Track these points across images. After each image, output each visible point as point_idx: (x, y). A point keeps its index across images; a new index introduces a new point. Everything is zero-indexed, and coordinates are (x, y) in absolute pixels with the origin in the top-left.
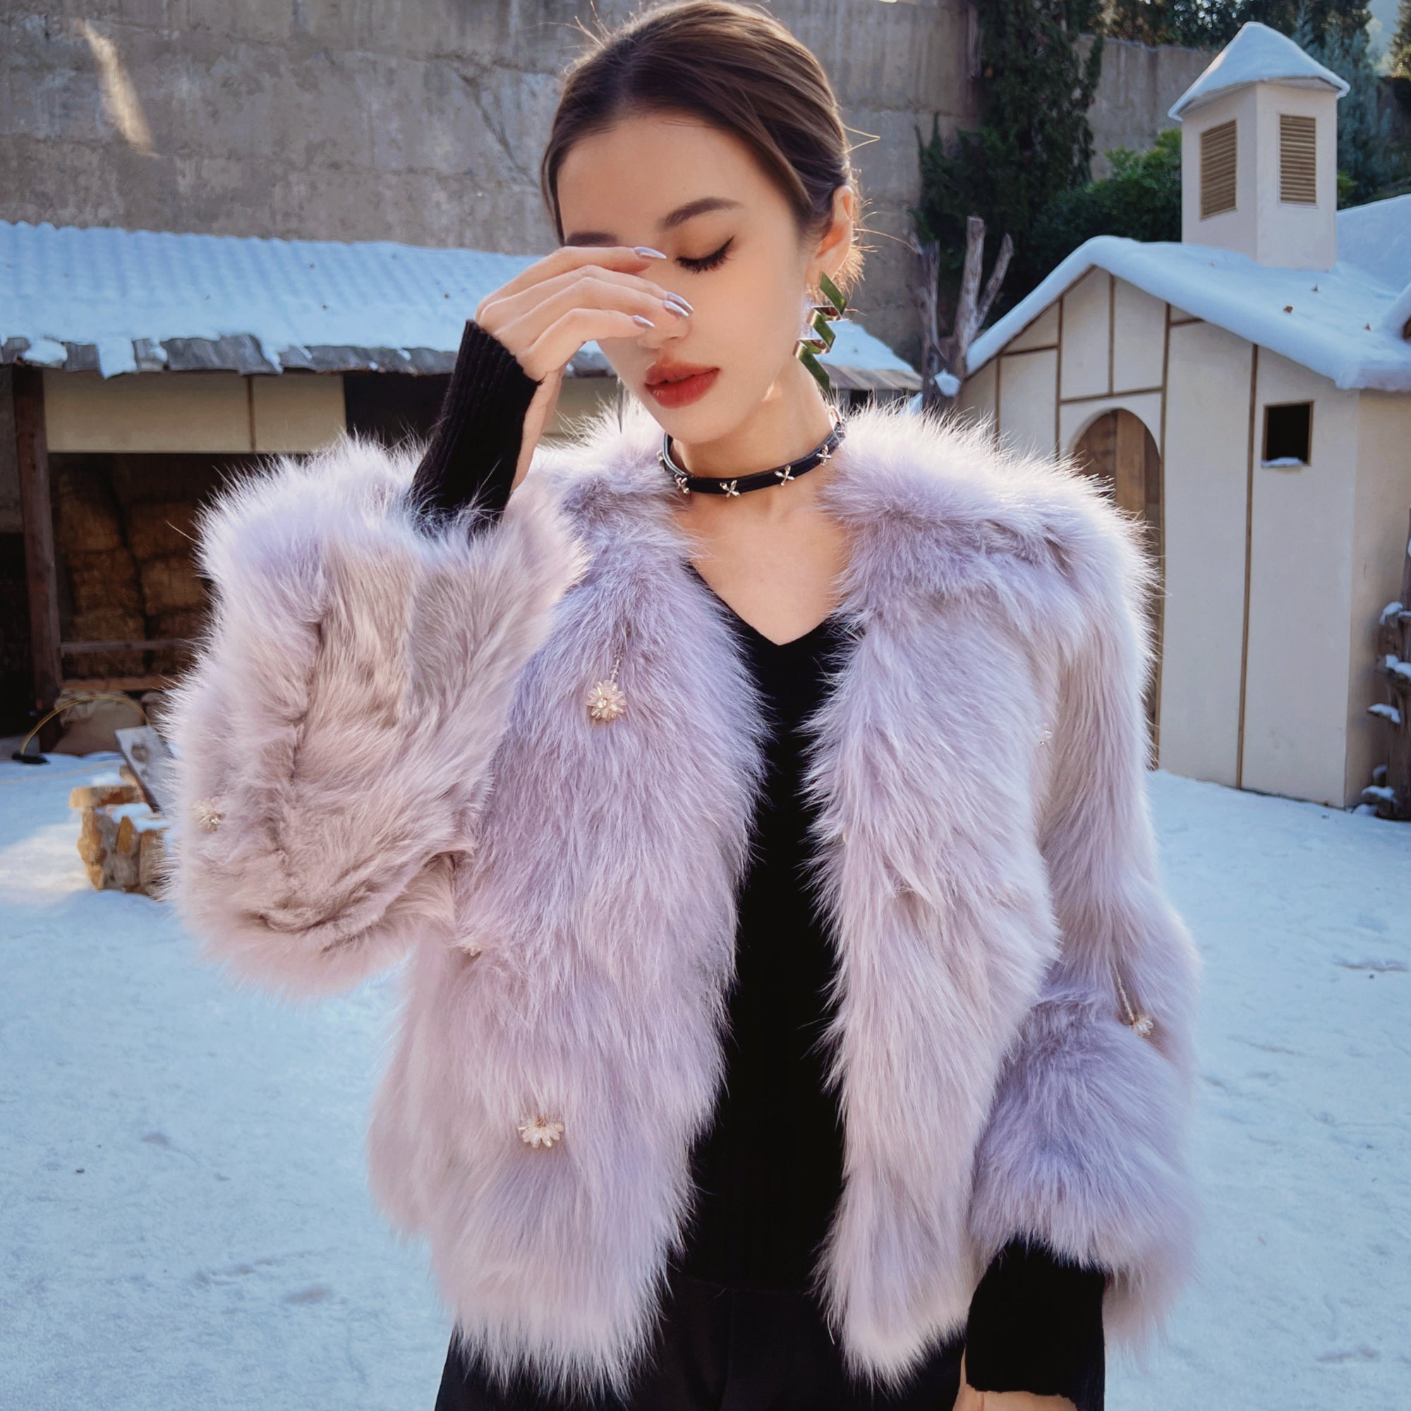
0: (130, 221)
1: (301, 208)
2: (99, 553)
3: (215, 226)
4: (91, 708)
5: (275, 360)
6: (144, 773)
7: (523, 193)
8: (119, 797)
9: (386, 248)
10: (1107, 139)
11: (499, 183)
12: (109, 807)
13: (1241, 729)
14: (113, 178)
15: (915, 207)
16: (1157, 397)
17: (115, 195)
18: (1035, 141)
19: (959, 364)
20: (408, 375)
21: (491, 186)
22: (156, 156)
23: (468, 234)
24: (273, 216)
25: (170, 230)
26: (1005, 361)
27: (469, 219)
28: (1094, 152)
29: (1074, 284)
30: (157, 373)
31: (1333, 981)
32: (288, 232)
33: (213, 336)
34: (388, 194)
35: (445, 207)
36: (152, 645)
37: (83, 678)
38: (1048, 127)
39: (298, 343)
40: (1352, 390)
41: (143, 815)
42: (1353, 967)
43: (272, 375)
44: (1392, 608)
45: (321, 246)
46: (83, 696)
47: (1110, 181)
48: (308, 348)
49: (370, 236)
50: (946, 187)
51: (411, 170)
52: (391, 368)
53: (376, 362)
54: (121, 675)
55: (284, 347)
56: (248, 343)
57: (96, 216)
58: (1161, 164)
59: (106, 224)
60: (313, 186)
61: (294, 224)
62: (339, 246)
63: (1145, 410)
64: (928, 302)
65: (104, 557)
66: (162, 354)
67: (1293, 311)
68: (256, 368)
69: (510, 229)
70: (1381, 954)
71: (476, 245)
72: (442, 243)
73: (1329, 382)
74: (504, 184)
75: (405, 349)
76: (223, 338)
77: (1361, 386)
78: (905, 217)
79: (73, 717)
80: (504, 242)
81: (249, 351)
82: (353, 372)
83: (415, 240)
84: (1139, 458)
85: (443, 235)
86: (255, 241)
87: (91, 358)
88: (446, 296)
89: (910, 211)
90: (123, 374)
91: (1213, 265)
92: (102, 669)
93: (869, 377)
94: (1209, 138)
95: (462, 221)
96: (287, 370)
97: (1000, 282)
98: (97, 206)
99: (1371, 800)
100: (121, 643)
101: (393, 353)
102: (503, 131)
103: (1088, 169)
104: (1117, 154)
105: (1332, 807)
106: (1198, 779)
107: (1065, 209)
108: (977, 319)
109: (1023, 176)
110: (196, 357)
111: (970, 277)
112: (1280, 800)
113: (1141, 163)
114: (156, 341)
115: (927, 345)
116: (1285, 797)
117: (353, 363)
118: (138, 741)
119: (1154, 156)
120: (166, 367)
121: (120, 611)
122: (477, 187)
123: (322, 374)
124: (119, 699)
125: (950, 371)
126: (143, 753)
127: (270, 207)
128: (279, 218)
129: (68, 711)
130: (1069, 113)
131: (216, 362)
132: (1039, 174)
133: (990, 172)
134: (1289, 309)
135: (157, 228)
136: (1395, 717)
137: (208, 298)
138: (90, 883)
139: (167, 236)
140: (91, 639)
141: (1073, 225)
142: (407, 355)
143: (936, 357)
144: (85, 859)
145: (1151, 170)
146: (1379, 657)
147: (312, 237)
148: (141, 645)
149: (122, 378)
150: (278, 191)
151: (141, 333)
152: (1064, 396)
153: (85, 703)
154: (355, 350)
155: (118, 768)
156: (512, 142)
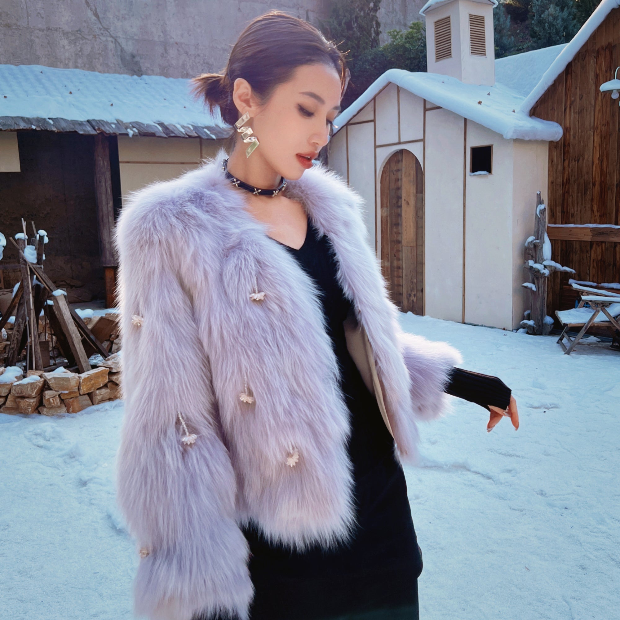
7: (107, 41)
9: (37, 68)
10: (385, 27)
11: (95, 36)
13: (464, 296)
16: (421, 144)
18: (353, 26)
20: (52, 132)
21: (90, 37)
23: (80, 62)
26: (349, 127)
27: (80, 53)
28: (381, 32)
29: (381, 91)
31: (528, 415)
34: (37, 40)
35: (67, 47)
38: (359, 19)
40: (510, 139)
42: (535, 408)
44: (531, 239)
47: (390, 45)
49: (29, 62)
51: (49, 29)
52: (43, 128)
53: (34, 125)
58: (413, 37)
62: (13, 67)
63: (416, 150)
67: (482, 104)
69: (101, 58)
70: (548, 401)
71: (83, 67)
72: (66, 66)
73: (501, 136)
74: (97, 36)
75: (50, 119)
77: (515, 138)
80: (98, 65)
82: (22, 129)
83: (52, 65)
84: (413, 172)
85: (67, 62)
88: (71, 93)
91: (443, 82)
94: (438, 24)
95: (76, 54)
99: (524, 326)
101: (44, 120)
102: (96, 10)
103: (378, 39)
104: (393, 32)
105: (506, 330)
106: (444, 319)
107: (370, 58)
109: (349, 43)
112: (483, 328)
113: (404, 37)
116: (485, 326)
117: (22, 125)
119: (410, 33)
122: (83, 38)
123: (5, 131)
130: (368, 14)
132: (356, 42)
134: (480, 103)
136: (534, 289)
141: (373, 66)
142: (51, 122)
145: (408, 39)
146: (526, 261)
152: (378, 143)
154: (23, 118)
156: (101, 16)
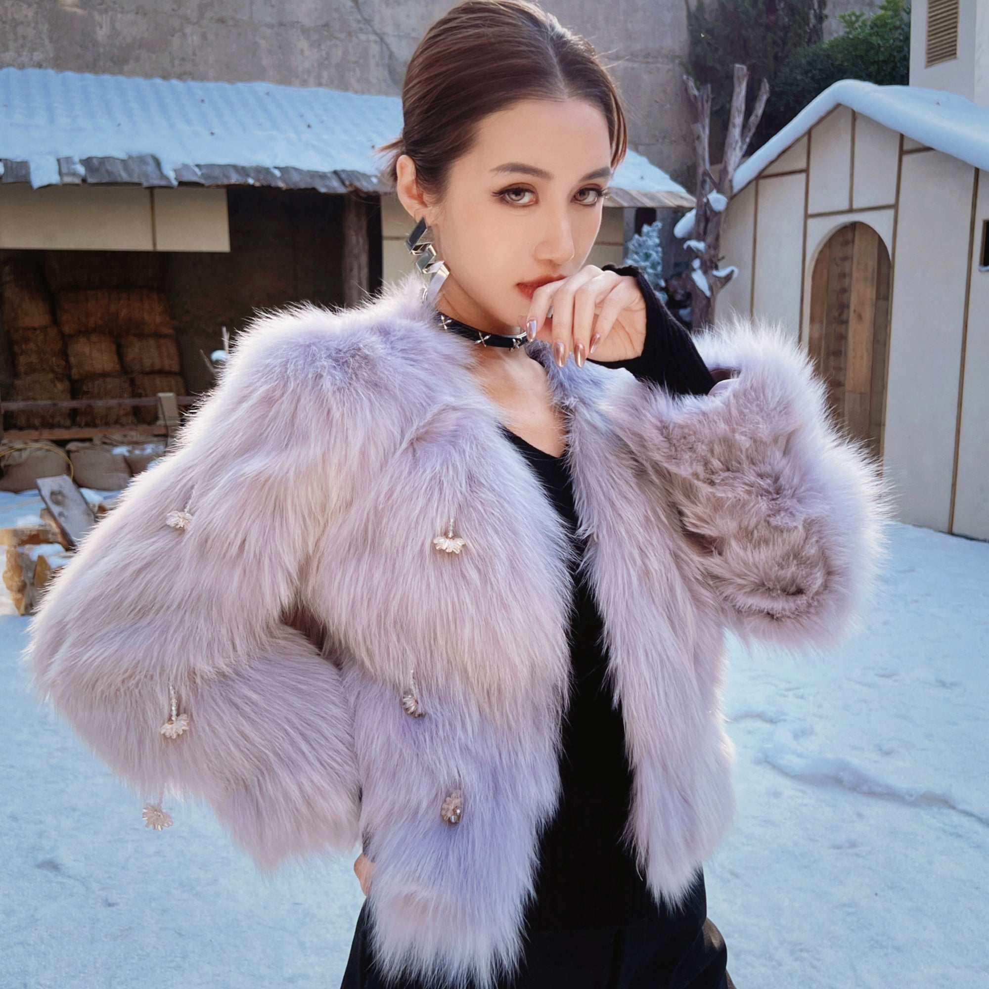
0: (59, 63)
1: (194, 54)
2: (35, 329)
3: (126, 68)
4: (25, 454)
5: (172, 175)
6: (61, 514)
7: (368, 41)
8: (37, 538)
9: (261, 87)
11: (350, 34)
12: (28, 546)
13: (954, 485)
14: (45, 28)
15: (685, 61)
16: (891, 212)
17: (47, 42)
18: (778, 7)
19: (726, 185)
20: (278, 189)
21: (343, 36)
22: (79, 11)
23: (325, 75)
24: (172, 61)
25: (90, 72)
26: (762, 182)
27: (326, 62)
28: (827, 17)
29: (821, 120)
30: (77, 185)
32: (185, 73)
33: (122, 156)
34: (263, 43)
35: (307, 53)
36: (74, 404)
37: (21, 429)
39: (190, 162)
41: (56, 554)
43: (169, 187)
45: (210, 85)
46: (18, 445)
47: (843, 39)
48: (198, 166)
49: (249, 77)
50: (709, 44)
51: (281, 24)
52: (265, 183)
53: (252, 178)
54: (52, 426)
55: (178, 166)
56: (150, 161)
57: (31, 59)
58: (885, 25)
59: (40, 66)
60: (204, 37)
61: (188, 67)
62: (226, 86)
63: (880, 223)
64: (702, 135)
65: (38, 332)
66: (81, 170)
68: (156, 182)
69: (357, 69)
71: (331, 84)
72: (304, 83)
74: (353, 34)
75: (276, 168)
76: (130, 157)
78: (677, 69)
79: (10, 462)
80: (353, 81)
81: (151, 168)
82: (234, 185)
83: (284, 81)
84: (872, 263)
85: (306, 77)
86: (158, 81)
87: (24, 172)
88: (309, 126)
89: (681, 64)
90: (49, 186)
91: (938, 103)
92: (37, 422)
93: (652, 197)
95: (320, 64)
96: (181, 184)
97: (759, 118)
98: (32, 50)
100: (50, 402)
101: (267, 171)
103: (821, 29)
104: (850, 16)
106: (914, 525)
107: (803, 61)
108: (741, 148)
109: (770, 36)
110: (109, 173)
111: (736, 114)
113: (869, 25)
114: (76, 159)
115: (700, 170)
117: (235, 179)
118: (56, 488)
119: (879, 18)
120: (84, 180)
121: (51, 376)
122: (332, 37)
123: (209, 187)
124: (47, 447)
125: (720, 191)
126: (60, 498)
127: (170, 53)
128: (176, 62)
129: (7, 456)
131: (125, 177)
132: (781, 34)
133: (744, 32)
135: (80, 69)
137: (119, 125)
138: (14, 607)
139: (89, 77)
140: (28, 399)
141: (810, 75)
142: (277, 173)
143: (708, 179)
144: (9, 588)
145: (876, 29)
147: (203, 78)
148: (67, 404)
149: (48, 188)
150: (176, 41)
151: (65, 152)
152: (811, 211)
153: (20, 450)
154: (236, 168)
155: (39, 512)
